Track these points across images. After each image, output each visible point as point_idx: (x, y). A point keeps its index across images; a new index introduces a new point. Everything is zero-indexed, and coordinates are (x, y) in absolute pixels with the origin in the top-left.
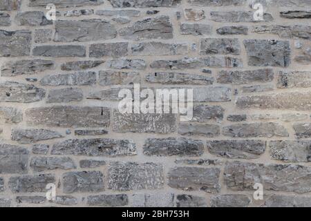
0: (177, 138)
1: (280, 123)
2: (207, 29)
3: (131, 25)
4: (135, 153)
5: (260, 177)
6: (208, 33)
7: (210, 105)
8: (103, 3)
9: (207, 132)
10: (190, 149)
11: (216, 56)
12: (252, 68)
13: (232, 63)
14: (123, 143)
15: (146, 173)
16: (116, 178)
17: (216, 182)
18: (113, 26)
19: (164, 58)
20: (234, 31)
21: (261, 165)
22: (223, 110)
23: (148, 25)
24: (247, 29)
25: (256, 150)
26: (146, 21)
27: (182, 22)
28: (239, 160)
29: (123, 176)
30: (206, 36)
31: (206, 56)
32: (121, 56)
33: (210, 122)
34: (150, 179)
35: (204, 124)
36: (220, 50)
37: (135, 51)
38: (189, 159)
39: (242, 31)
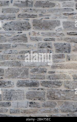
0: (29, 80)
1: (67, 74)
2: (40, 39)
3: (12, 37)
4: (13, 86)
5: (60, 95)
6: (41, 40)
7: (42, 67)
8: (1, 29)
9: (40, 78)
10: (34, 84)
11: (44, 49)
12: (57, 54)
13: (50, 52)
14: (9, 82)
15: (18, 94)
16: (6, 96)
17: (44, 97)
18: (5, 38)
19: (24, 50)
20: (50, 40)
21: (61, 90)
22: (46, 69)
23: (18, 37)
24: (55, 39)
25: (59, 84)
26: (18, 36)
27: (31, 36)
28: (52, 88)
29: (9, 95)
30: (40, 42)
31: (40, 49)
32: (8, 49)
33: (42, 74)
34: (19, 96)
35: (39, 75)
36: (45, 47)
37: (13, 47)
38: (34, 88)
39: (53, 40)
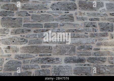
0: (76, 56)
1: (111, 51)
3: (59, 17)
4: (62, 62)
5: (105, 70)
6: (87, 20)
7: (88, 45)
8: (49, 8)
9: (87, 54)
10: (81, 61)
11: (89, 28)
12: (101, 32)
13: (95, 30)
14: (57, 59)
15: (66, 69)
16: (55, 72)
17: (90, 72)
18: (53, 17)
19: (71, 29)
20: (95, 19)
21: (105, 65)
22: (92, 47)
23: (65, 17)
24: (99, 19)
25: (103, 60)
26: (65, 15)
27: (77, 16)
28: (98, 64)
29: (57, 71)
30: (86, 21)
31: (86, 28)
32: (56, 27)
33: (88, 51)
34: (67, 71)
35: (86, 52)
36: (91, 26)
37: (61, 26)
38: (81, 64)
39: (97, 19)
